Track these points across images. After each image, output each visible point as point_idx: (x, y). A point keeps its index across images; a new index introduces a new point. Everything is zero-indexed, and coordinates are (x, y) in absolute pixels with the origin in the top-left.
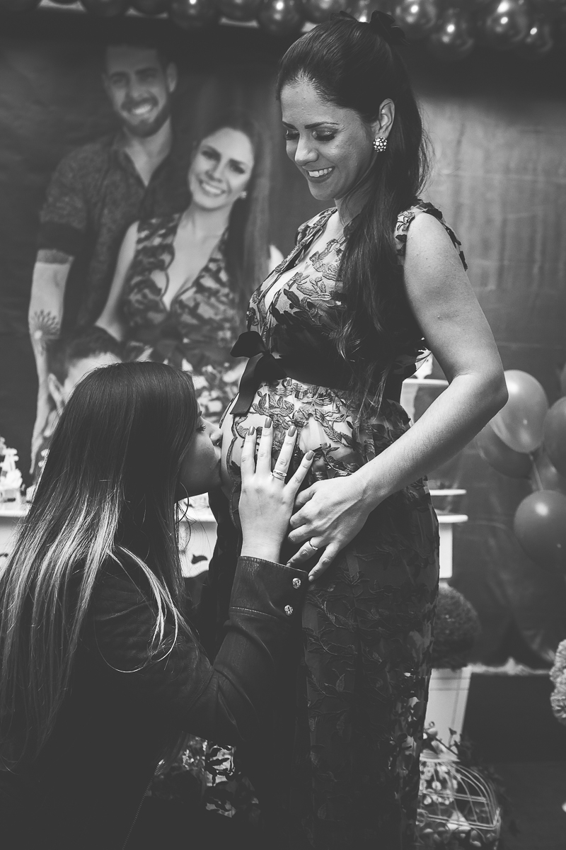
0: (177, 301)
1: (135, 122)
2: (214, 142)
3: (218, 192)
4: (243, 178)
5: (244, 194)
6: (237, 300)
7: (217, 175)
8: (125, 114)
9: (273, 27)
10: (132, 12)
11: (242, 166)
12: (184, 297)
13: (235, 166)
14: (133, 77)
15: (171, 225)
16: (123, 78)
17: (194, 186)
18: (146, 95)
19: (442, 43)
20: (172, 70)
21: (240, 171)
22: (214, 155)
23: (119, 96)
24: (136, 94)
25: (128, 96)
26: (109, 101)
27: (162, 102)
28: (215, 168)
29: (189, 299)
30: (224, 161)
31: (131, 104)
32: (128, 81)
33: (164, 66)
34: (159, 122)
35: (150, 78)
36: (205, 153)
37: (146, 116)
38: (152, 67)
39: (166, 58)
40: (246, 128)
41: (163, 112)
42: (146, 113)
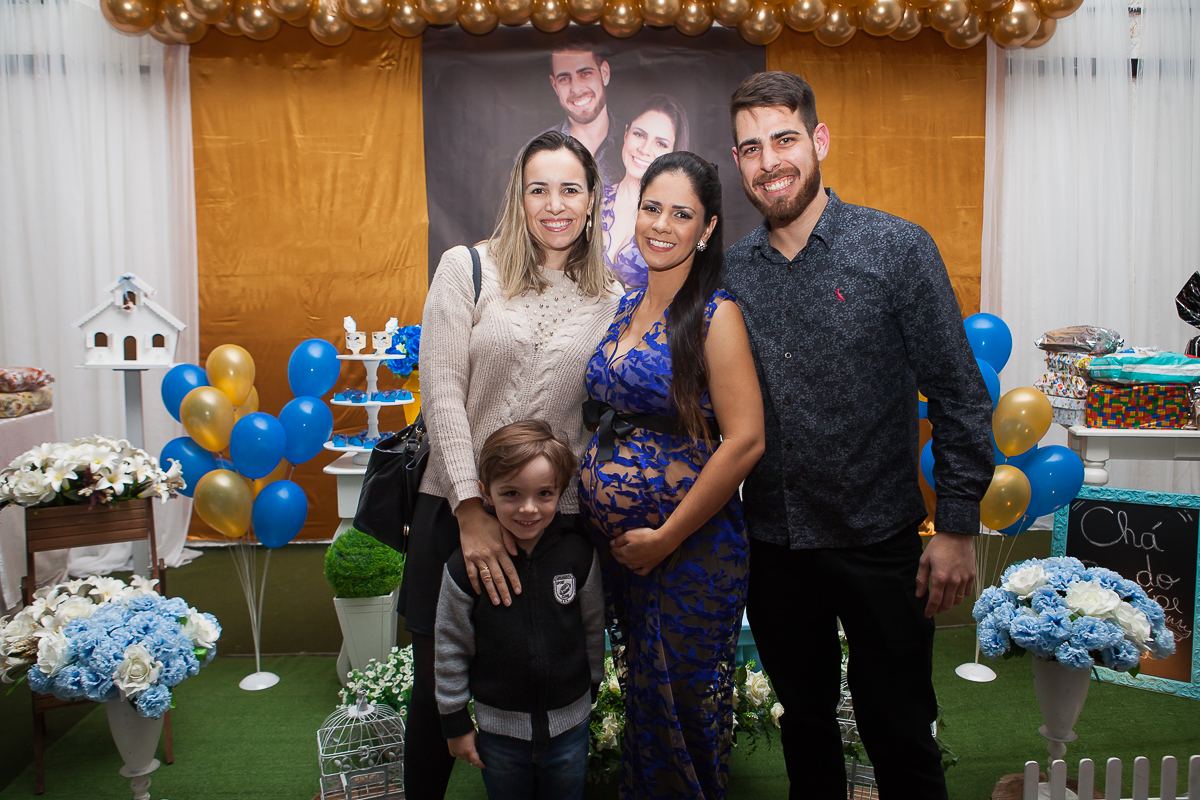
0: (620, 256)
1: (578, 112)
2: (640, 123)
7: (645, 151)
8: (569, 107)
9: (688, 28)
10: (572, 23)
11: (665, 142)
12: (624, 252)
13: (661, 142)
14: (575, 76)
15: (611, 194)
16: (566, 76)
17: (627, 160)
18: (586, 90)
19: (828, 31)
20: (605, 68)
21: (666, 146)
22: (642, 134)
23: (563, 91)
24: (577, 90)
25: (571, 91)
26: (557, 98)
27: (599, 94)
28: (644, 145)
29: (628, 253)
30: (651, 138)
31: (573, 99)
32: (571, 79)
33: (599, 65)
34: (597, 111)
35: (588, 76)
36: (635, 134)
37: (587, 107)
38: (590, 66)
39: (600, 58)
40: (667, 110)
41: (600, 102)
42: (586, 104)
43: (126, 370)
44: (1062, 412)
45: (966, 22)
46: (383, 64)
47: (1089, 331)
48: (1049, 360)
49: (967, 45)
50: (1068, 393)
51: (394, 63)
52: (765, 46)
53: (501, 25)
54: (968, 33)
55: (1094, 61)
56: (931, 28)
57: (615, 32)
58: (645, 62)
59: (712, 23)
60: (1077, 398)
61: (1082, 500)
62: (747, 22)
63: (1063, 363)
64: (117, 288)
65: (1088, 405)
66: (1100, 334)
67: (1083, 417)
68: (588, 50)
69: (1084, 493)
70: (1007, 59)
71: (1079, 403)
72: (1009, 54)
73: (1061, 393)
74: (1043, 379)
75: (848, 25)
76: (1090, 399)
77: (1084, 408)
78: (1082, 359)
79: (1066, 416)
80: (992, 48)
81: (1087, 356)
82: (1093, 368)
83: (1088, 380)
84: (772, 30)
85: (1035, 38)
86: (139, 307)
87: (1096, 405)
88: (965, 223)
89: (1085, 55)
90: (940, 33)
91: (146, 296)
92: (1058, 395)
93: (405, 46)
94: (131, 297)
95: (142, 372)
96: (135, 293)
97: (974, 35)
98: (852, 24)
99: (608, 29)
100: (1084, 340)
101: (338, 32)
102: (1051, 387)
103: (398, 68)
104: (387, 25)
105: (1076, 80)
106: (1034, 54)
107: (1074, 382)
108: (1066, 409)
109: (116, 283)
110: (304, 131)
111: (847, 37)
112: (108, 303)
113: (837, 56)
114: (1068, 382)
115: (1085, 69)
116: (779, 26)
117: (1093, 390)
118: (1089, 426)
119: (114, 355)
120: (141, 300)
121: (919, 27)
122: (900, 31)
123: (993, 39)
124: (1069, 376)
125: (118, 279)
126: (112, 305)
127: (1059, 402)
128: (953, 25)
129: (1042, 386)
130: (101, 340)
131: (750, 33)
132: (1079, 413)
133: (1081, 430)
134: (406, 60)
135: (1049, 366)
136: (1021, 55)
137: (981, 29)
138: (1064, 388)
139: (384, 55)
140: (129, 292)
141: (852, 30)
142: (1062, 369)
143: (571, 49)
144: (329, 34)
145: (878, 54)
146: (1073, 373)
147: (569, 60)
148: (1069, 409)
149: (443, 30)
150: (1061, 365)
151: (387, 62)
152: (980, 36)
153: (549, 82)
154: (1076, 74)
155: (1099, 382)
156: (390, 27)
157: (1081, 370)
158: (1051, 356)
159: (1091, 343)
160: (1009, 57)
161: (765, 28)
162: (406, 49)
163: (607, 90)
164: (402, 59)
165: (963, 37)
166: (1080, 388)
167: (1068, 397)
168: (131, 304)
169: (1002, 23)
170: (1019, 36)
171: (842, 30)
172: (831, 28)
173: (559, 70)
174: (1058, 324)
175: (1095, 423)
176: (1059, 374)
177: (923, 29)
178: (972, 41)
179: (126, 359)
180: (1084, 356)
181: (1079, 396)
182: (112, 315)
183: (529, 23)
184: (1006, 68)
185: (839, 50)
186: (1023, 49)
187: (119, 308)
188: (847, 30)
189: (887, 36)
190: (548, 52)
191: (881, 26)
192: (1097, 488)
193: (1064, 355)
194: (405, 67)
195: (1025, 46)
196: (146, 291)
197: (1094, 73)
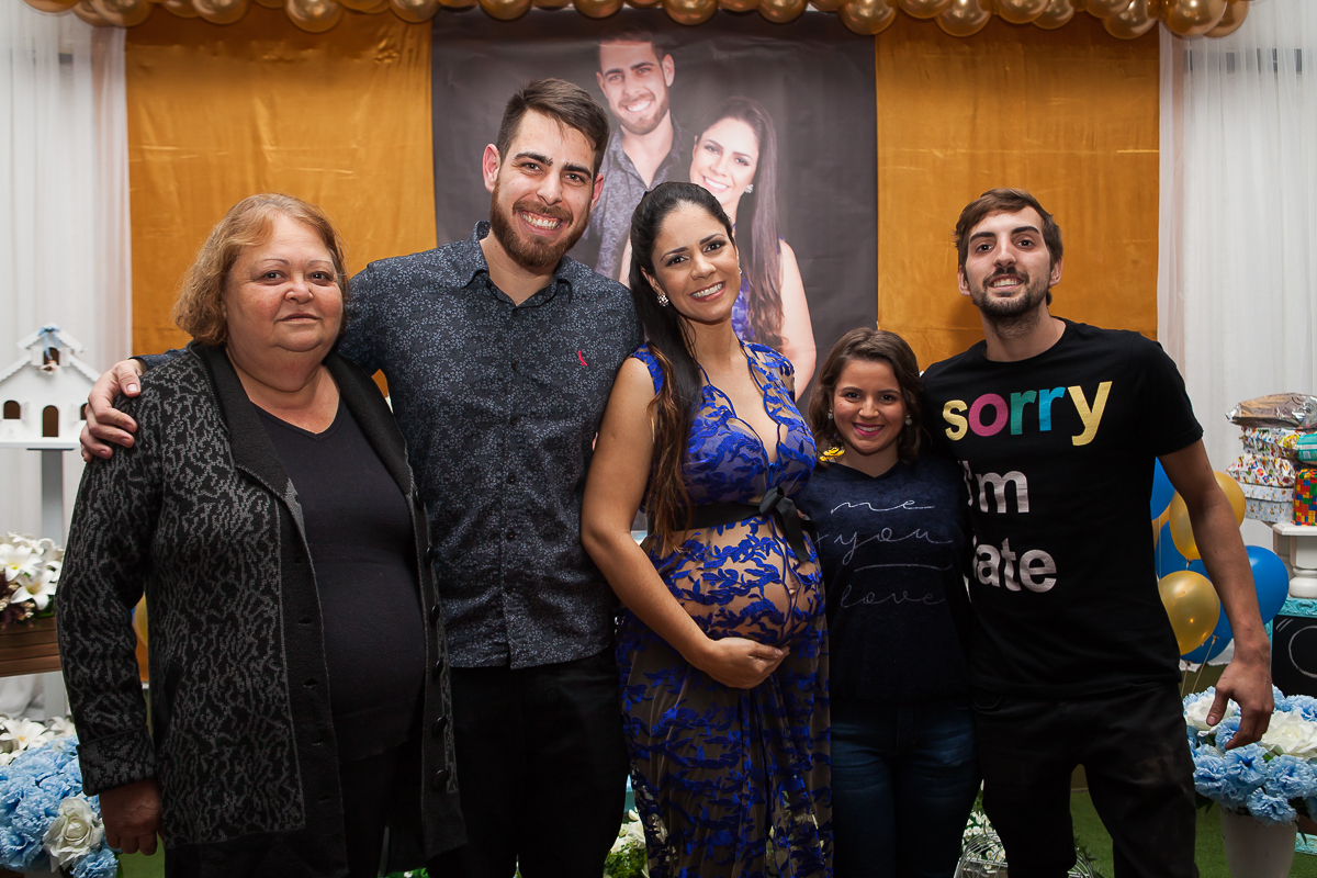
1: (632, 120)
2: (713, 134)
3: (724, 187)
4: (750, 170)
5: (749, 189)
6: (747, 300)
7: (720, 170)
8: (622, 113)
9: (774, 13)
10: (626, 6)
11: (746, 158)
13: (740, 160)
16: (618, 73)
18: (643, 91)
19: (955, 18)
20: (668, 63)
21: (746, 164)
22: (716, 149)
24: (632, 92)
25: (623, 93)
27: (660, 96)
28: (718, 162)
30: (728, 153)
31: (627, 102)
32: (623, 77)
33: (661, 59)
34: (658, 119)
35: (647, 73)
36: (707, 148)
37: (644, 113)
38: (647, 60)
39: (662, 50)
40: (749, 116)
41: (662, 107)
42: (643, 110)
43: (43, 450)
44: (1263, 505)
45: (1132, 5)
46: (380, 56)
47: (1296, 400)
48: (1245, 438)
49: (1134, 34)
50: (1271, 481)
51: (395, 55)
52: (873, 36)
53: (534, 8)
54: (1135, 19)
55: (1299, 53)
56: (1086, 13)
57: (681, 18)
58: (720, 55)
59: (805, 6)
60: (1282, 487)
61: (1289, 617)
62: (850, 6)
63: (1264, 442)
64: (35, 343)
65: (1297, 496)
66: (1309, 404)
67: (1291, 511)
68: (646, 40)
69: (1290, 608)
70: (1186, 52)
71: (1284, 493)
72: (1189, 46)
73: (1261, 481)
74: (1238, 462)
75: (980, 10)
76: (1299, 488)
77: (1291, 499)
78: (1288, 436)
79: (1269, 511)
80: (1166, 39)
81: (1293, 432)
82: (1301, 447)
83: (1297, 463)
84: (881, 16)
85: (1220, 25)
86: (64, 368)
87: (1307, 496)
88: (1135, 262)
89: (1287, 44)
90: (1099, 20)
91: (73, 352)
92: (1257, 483)
93: (409, 34)
94: (53, 355)
95: (65, 453)
96: (59, 349)
97: (1141, 21)
98: (984, 8)
99: (673, 14)
100: (1288, 412)
101: (324, 15)
102: (1249, 473)
103: (400, 62)
104: (386, 7)
105: (1276, 77)
106: (1220, 45)
107: (1277, 467)
108: (1268, 501)
109: (34, 337)
110: (276, 141)
111: (980, 24)
112: (23, 362)
113: (967, 48)
114: (1270, 466)
115: (1287, 63)
116: (891, 11)
117: (1302, 476)
118: (1298, 523)
119: (28, 431)
120: (66, 358)
121: (1070, 11)
122: (1046, 16)
123: (1168, 28)
124: (1272, 458)
125: (38, 332)
126: (28, 365)
127: (1259, 492)
128: (1114, 9)
129: (1237, 472)
130: (12, 410)
131: (854, 19)
132: (1285, 506)
133: (1288, 528)
134: (410, 51)
135: (1246, 446)
136: (1204, 47)
137: (1151, 14)
138: (1265, 474)
139: (382, 45)
140: (51, 349)
141: (985, 15)
142: (1262, 449)
143: (624, 39)
144: (311, 18)
145: (1020, 46)
146: (1276, 454)
147: (621, 53)
148: (1272, 501)
149: (457, 14)
150: (1261, 445)
151: (386, 54)
152: (1149, 23)
153: (595, 79)
154: (1276, 70)
155: (1310, 466)
156: (390, 9)
157: (1286, 450)
158: (1248, 433)
159: (1298, 416)
160: (1189, 48)
161: (874, 13)
162: (411, 37)
163: (671, 91)
164: (406, 51)
165: (1128, 24)
166: (1285, 474)
167: (1271, 486)
168: (53, 364)
169: (1177, 6)
170: (1199, 23)
171: (972, 15)
172: (958, 13)
173: (608, 66)
174: (1256, 392)
175: (1306, 519)
176: (1259, 456)
177: (1076, 14)
178: (1140, 30)
179: (44, 436)
180: (1289, 433)
181: (1284, 484)
182: (28, 379)
183: (571, 5)
184: (1185, 64)
185: (969, 40)
186: (1206, 40)
187: (37, 368)
188: (978, 16)
189: (1030, 24)
190: (595, 43)
191: (1022, 11)
192: (1308, 602)
193: (1264, 432)
194: (410, 61)
195: (1208, 35)
196: (73, 347)
197: (1299, 68)
